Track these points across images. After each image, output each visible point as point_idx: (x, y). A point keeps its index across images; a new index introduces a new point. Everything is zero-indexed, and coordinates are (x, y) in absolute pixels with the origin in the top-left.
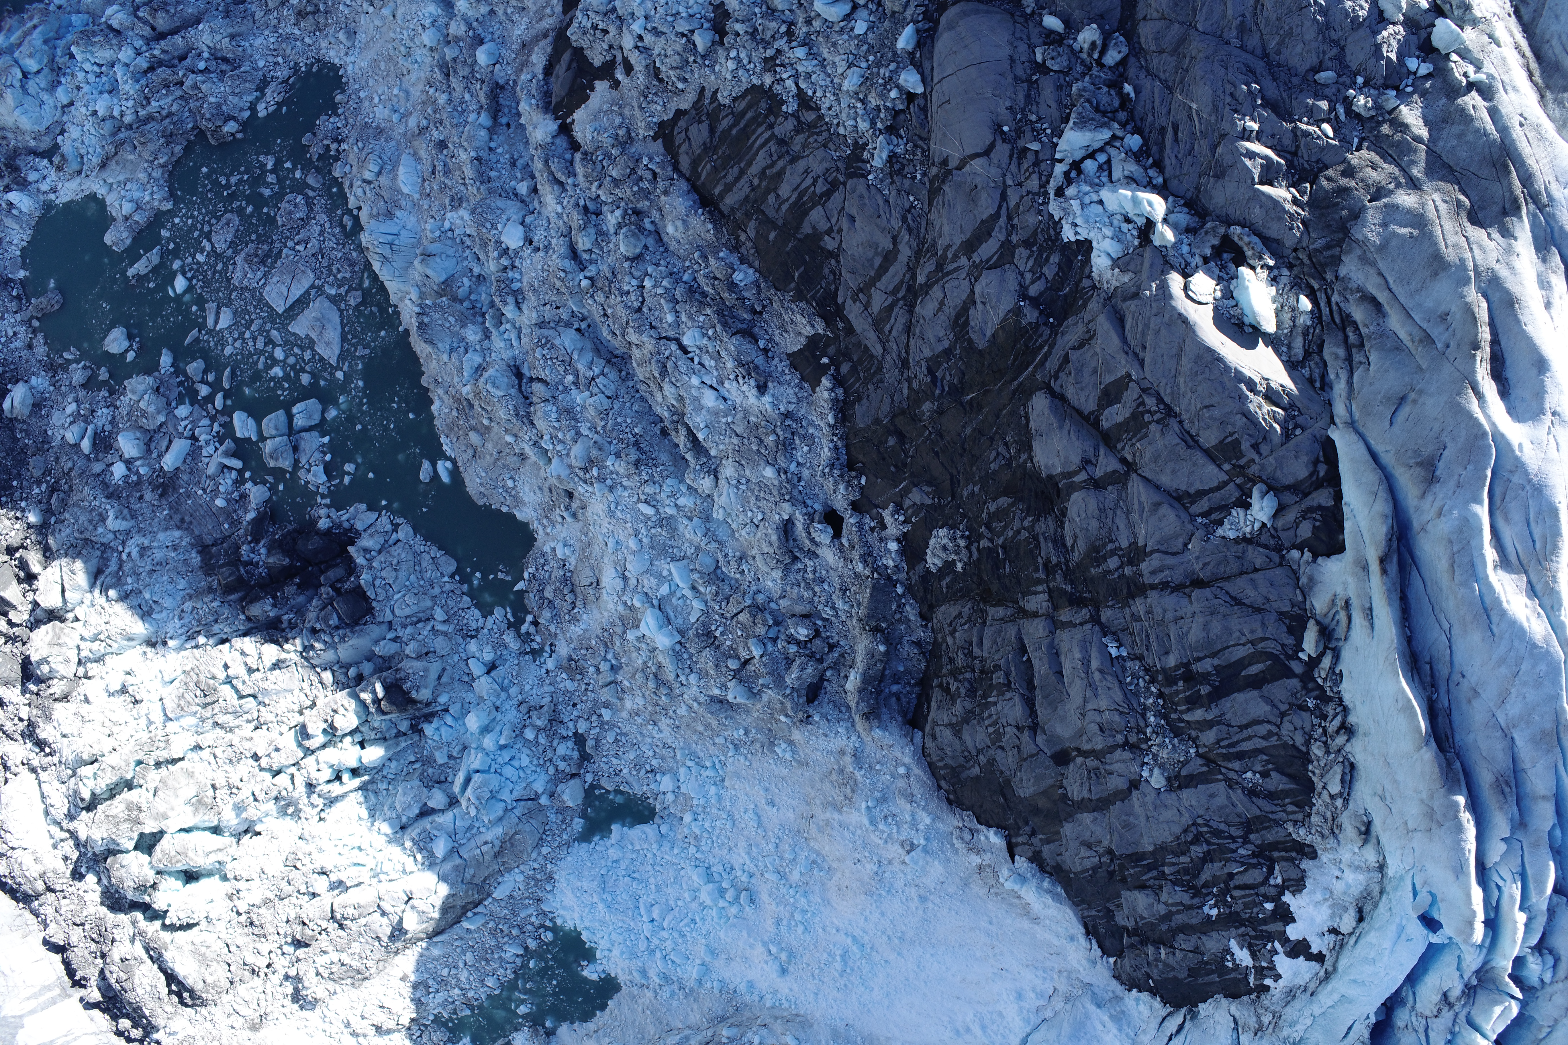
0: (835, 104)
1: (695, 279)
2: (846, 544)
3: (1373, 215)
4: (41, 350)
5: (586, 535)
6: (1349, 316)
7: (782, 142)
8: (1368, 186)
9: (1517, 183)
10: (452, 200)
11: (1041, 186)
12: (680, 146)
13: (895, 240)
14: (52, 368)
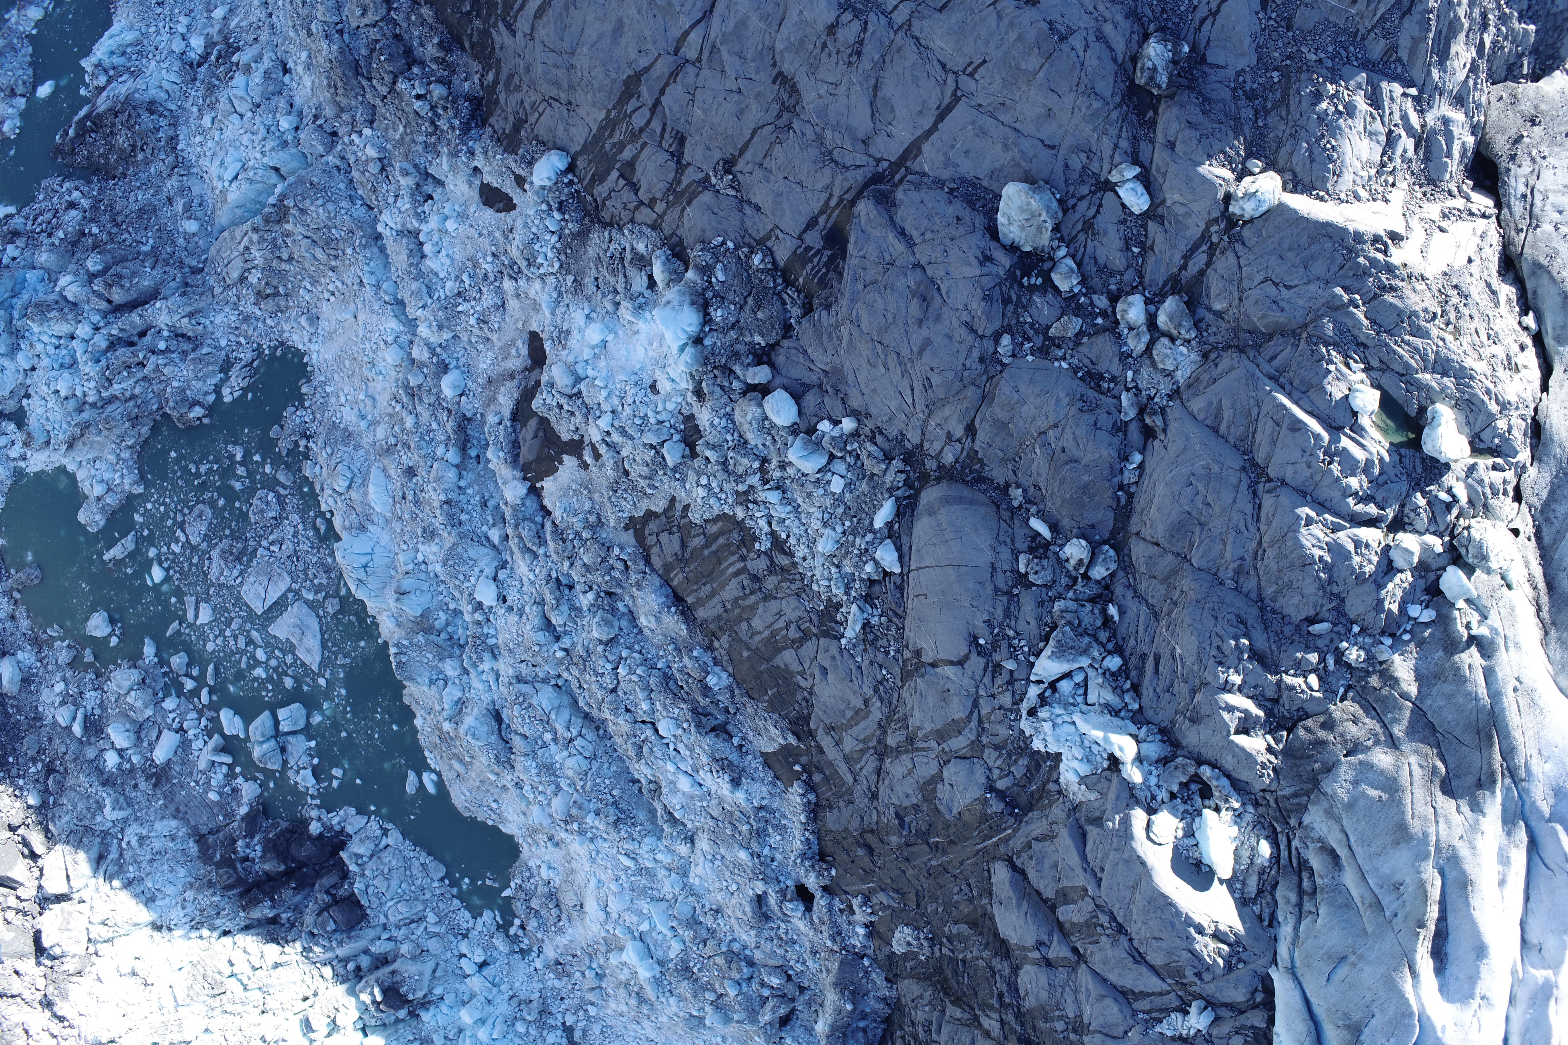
0: (809, 557)
1: (669, 667)
2: (816, 921)
3: (1345, 771)
4: (25, 624)
5: (569, 862)
6: (1306, 861)
7: (755, 578)
8: (1346, 741)
9: (1498, 756)
10: (424, 532)
11: (1014, 703)
12: (651, 547)
13: (866, 702)
14: (38, 644)
